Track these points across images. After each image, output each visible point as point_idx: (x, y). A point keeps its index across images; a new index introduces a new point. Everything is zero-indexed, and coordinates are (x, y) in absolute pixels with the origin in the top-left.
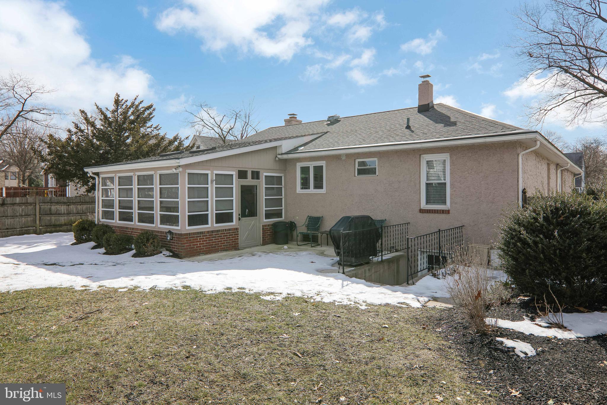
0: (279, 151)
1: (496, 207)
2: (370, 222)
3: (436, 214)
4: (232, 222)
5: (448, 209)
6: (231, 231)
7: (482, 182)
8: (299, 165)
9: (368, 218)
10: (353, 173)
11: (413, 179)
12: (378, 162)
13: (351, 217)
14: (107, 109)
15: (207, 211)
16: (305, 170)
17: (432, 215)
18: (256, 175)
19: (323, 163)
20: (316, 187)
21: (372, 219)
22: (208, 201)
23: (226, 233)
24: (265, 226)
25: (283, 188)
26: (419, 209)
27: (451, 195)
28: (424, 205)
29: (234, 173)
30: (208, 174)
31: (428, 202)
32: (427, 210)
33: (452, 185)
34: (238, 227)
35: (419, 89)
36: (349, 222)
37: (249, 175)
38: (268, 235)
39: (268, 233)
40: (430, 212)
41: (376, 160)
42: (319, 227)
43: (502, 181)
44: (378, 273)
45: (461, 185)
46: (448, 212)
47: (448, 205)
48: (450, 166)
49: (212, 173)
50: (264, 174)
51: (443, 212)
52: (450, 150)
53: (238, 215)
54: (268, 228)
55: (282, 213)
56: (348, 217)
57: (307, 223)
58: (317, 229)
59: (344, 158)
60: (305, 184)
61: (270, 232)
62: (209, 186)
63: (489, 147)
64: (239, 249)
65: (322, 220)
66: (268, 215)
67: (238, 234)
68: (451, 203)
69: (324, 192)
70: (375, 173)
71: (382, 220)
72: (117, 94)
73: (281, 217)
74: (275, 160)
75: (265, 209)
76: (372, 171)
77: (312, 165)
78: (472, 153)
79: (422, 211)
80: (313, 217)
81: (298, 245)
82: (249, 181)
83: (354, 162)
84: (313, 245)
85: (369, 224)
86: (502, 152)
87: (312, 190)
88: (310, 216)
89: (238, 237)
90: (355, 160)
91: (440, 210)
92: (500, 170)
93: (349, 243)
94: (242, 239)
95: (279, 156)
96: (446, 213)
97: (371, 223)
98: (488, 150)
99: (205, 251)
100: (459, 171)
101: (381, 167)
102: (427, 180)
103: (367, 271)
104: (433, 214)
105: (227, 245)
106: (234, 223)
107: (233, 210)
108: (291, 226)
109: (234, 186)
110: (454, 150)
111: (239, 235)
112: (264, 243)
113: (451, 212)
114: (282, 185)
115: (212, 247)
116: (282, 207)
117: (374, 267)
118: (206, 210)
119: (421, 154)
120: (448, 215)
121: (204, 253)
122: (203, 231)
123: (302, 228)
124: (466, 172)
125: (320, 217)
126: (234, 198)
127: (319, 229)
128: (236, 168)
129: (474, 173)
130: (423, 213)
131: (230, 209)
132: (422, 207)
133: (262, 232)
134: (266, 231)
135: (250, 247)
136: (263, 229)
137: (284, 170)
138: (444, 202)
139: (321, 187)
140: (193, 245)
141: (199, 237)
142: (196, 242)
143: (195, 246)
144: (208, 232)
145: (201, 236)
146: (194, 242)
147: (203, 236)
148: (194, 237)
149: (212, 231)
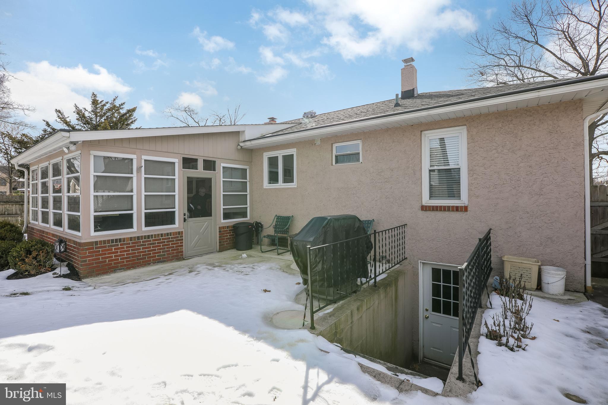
0: (242, 139)
1: (547, 200)
2: (357, 225)
3: (447, 213)
4: (174, 224)
5: (463, 205)
6: (171, 235)
7: (521, 165)
8: (266, 156)
9: (355, 218)
10: (330, 161)
11: (411, 165)
12: (363, 145)
13: (326, 219)
14: (85, 109)
15: (132, 210)
16: (273, 162)
17: (439, 215)
18: (210, 165)
19: (292, 151)
20: (285, 181)
21: (359, 220)
22: (132, 196)
23: (163, 239)
24: (223, 227)
25: (248, 183)
26: (421, 205)
27: (470, 185)
28: (426, 200)
29: (177, 161)
30: (132, 160)
31: (431, 196)
32: (433, 207)
33: (471, 171)
34: (183, 230)
35: (402, 73)
36: (324, 227)
37: (200, 164)
38: (226, 239)
39: (227, 236)
40: (437, 210)
41: (360, 143)
42: (288, 228)
43: (556, 161)
44: (372, 308)
45: (486, 171)
46: (465, 209)
47: (464, 199)
48: (468, 144)
49: (139, 159)
50: (221, 165)
51: (457, 209)
52: (467, 121)
53: (183, 215)
54: (227, 231)
55: (246, 212)
56: (323, 219)
57: (274, 224)
58: (287, 231)
59: (318, 143)
60: (273, 178)
61: (230, 235)
62: (134, 175)
63: (533, 111)
64: (184, 259)
65: (292, 221)
66: (227, 215)
67: (182, 239)
68: (470, 196)
69: (295, 187)
70: (358, 160)
71: (368, 221)
72: (93, 93)
73: (246, 217)
74: (238, 149)
75: (222, 207)
76: (354, 157)
77: (280, 154)
78: (503, 122)
79: (424, 208)
80: (281, 217)
81: (262, 252)
82: (200, 172)
83: (331, 147)
84: (280, 251)
85: (356, 229)
86: (555, 118)
87: (281, 184)
88: (278, 215)
89: (182, 243)
90: (332, 144)
91: (453, 207)
92: (552, 145)
93: (323, 264)
94: (188, 246)
95: (242, 144)
96: (461, 211)
97: (359, 226)
98: (531, 116)
99: (125, 265)
100: (482, 149)
101: (367, 151)
102: (431, 166)
103: (355, 312)
104: (441, 212)
105: (165, 255)
106: (177, 225)
107: (174, 208)
108: (257, 227)
109: (176, 177)
110: (473, 121)
111: (184, 241)
112: (222, 249)
113: (469, 209)
114: (246, 179)
115: (138, 259)
116: (247, 205)
117: (365, 300)
118: (130, 209)
119: (422, 130)
120: (466, 213)
121: (124, 269)
122: (122, 237)
123: (269, 230)
124: (494, 151)
125: (289, 217)
126: (176, 193)
127: (288, 232)
128: (180, 155)
129: (507, 151)
130: (426, 210)
131: (171, 207)
132: (424, 203)
133: (218, 236)
134: (224, 234)
135: (201, 255)
136: (220, 232)
137: (250, 162)
138: (459, 197)
139: (292, 181)
140: (102, 258)
141: (114, 246)
142: (109, 254)
143: (107, 260)
144: (131, 239)
145: (118, 245)
146: (105, 254)
147: (121, 245)
148: (105, 247)
149: (138, 238)
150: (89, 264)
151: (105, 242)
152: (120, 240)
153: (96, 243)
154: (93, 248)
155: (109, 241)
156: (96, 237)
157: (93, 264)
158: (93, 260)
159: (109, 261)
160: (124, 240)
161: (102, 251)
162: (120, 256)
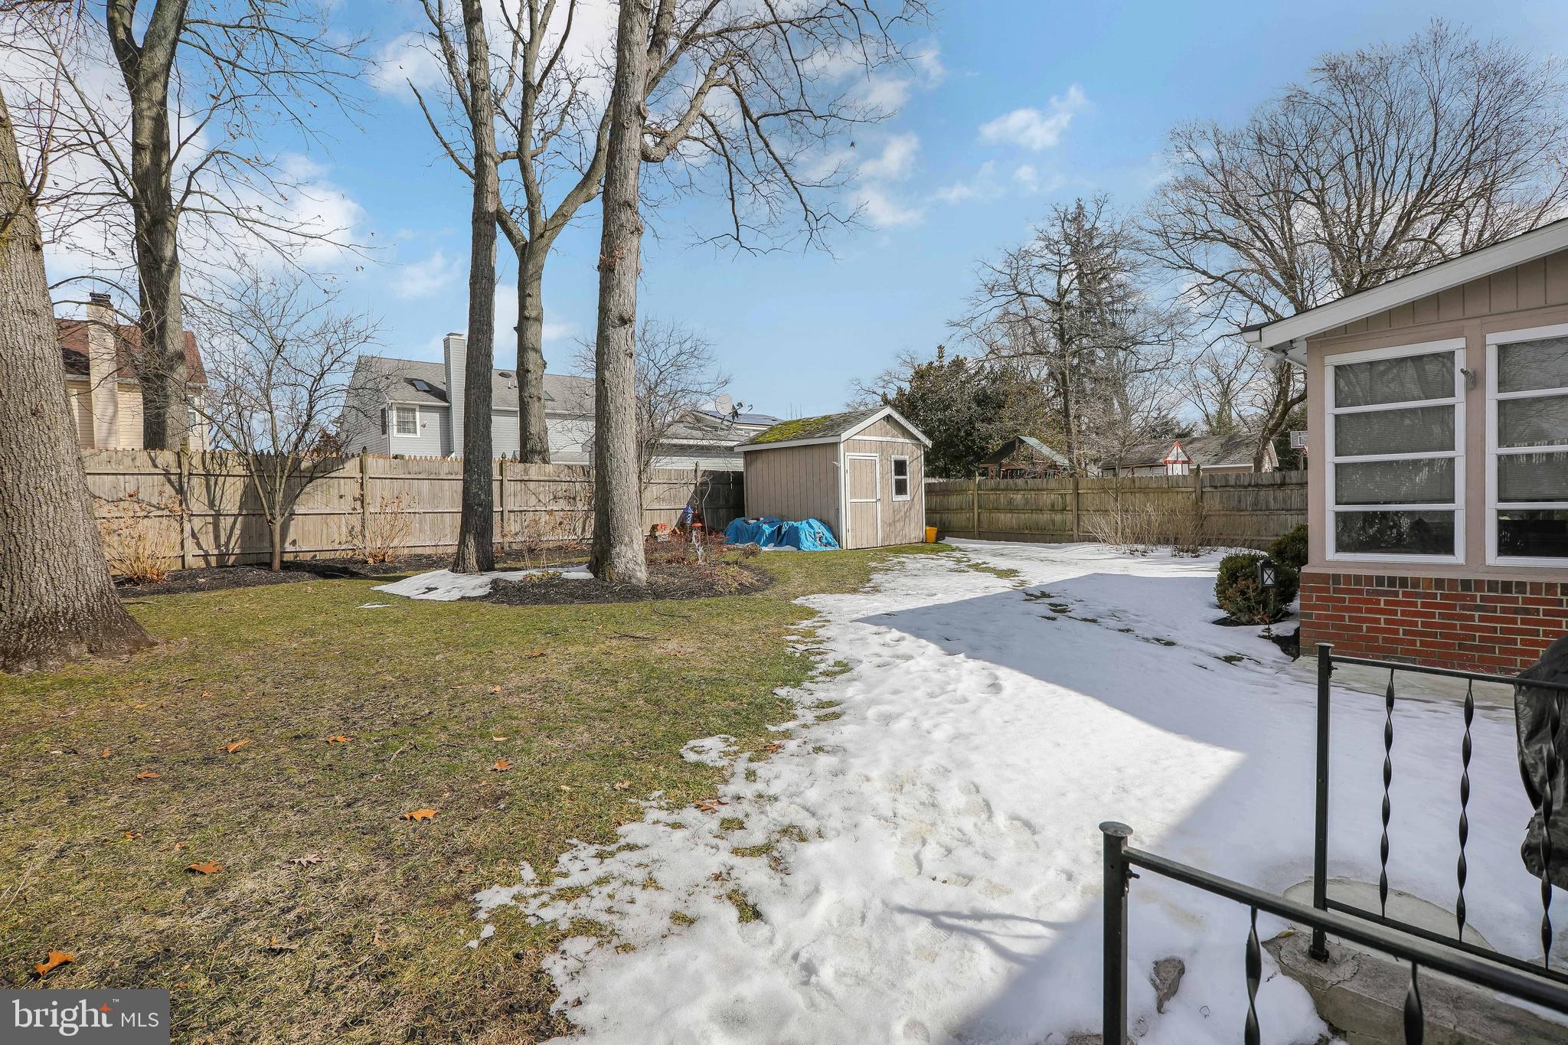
15: (1449, 500)
22: (1449, 461)
30: (1454, 355)
62: (1459, 401)
121: (1411, 660)
140: (1351, 619)
141: (1385, 593)
142: (1368, 611)
143: (1364, 626)
144: (1439, 583)
145: (1396, 594)
146: (1360, 610)
147: (1405, 594)
148: (1360, 592)
149: (1466, 584)
150: (1319, 626)
151: (1358, 579)
152: (1403, 582)
153: (1336, 578)
154: (1327, 590)
155: (1369, 579)
156: (1338, 563)
157: (1326, 626)
158: (1327, 617)
159: (1369, 629)
160: (1416, 582)
161: (1351, 600)
162: (1401, 623)
